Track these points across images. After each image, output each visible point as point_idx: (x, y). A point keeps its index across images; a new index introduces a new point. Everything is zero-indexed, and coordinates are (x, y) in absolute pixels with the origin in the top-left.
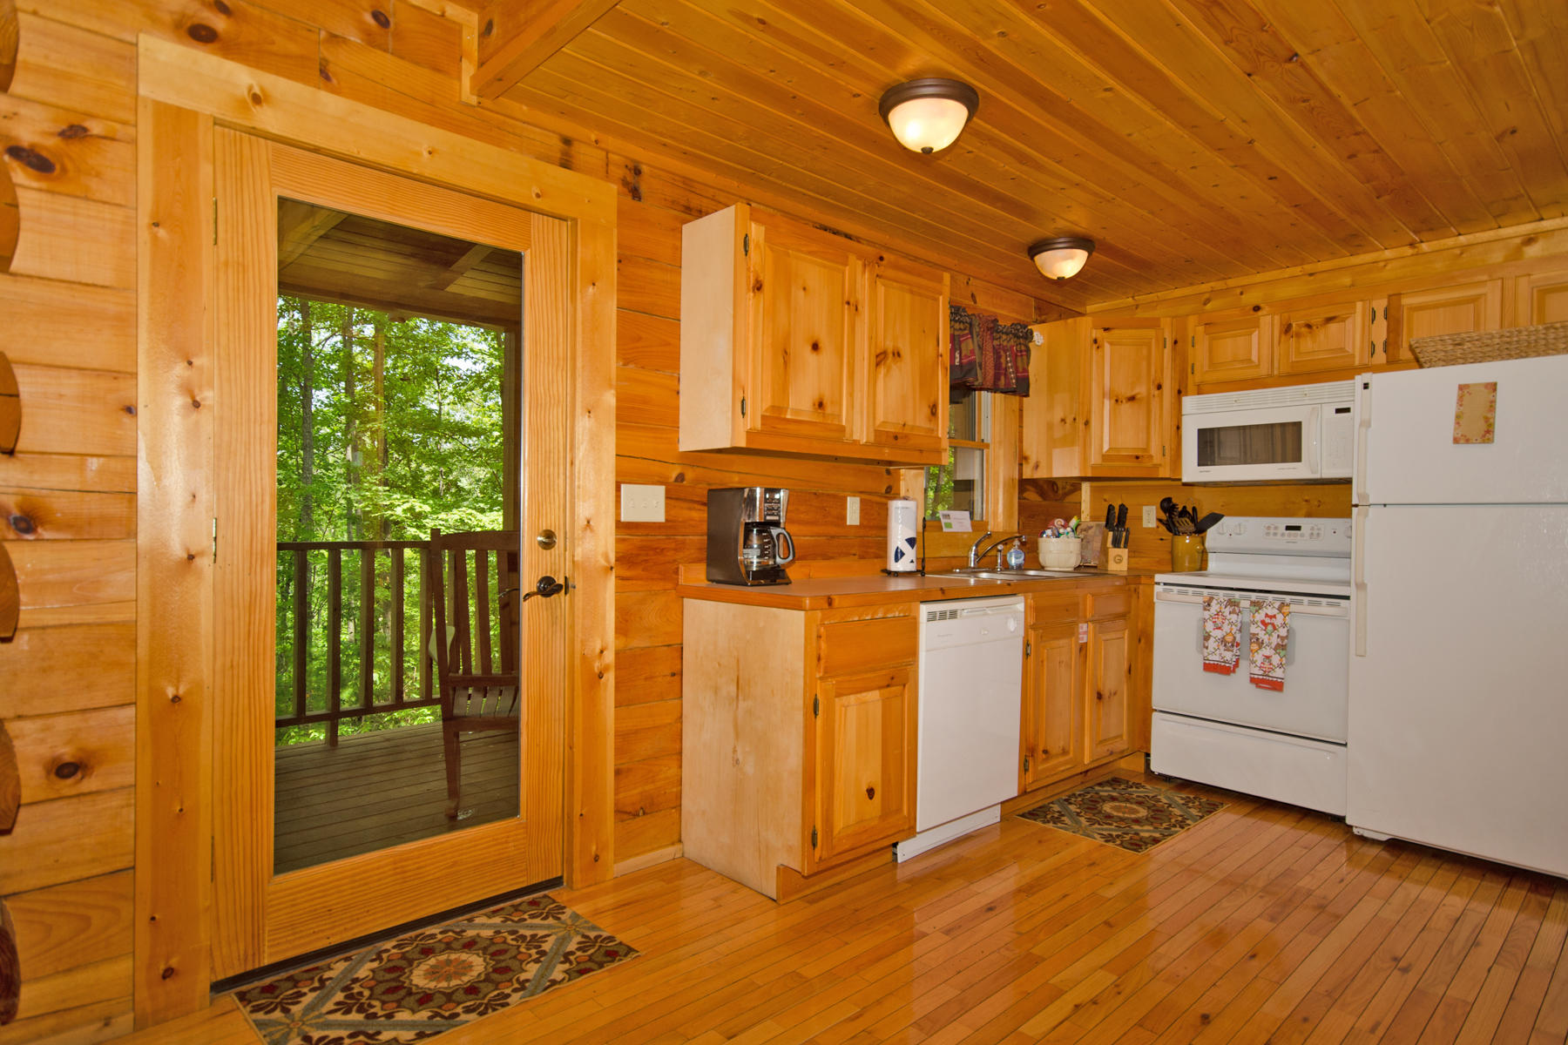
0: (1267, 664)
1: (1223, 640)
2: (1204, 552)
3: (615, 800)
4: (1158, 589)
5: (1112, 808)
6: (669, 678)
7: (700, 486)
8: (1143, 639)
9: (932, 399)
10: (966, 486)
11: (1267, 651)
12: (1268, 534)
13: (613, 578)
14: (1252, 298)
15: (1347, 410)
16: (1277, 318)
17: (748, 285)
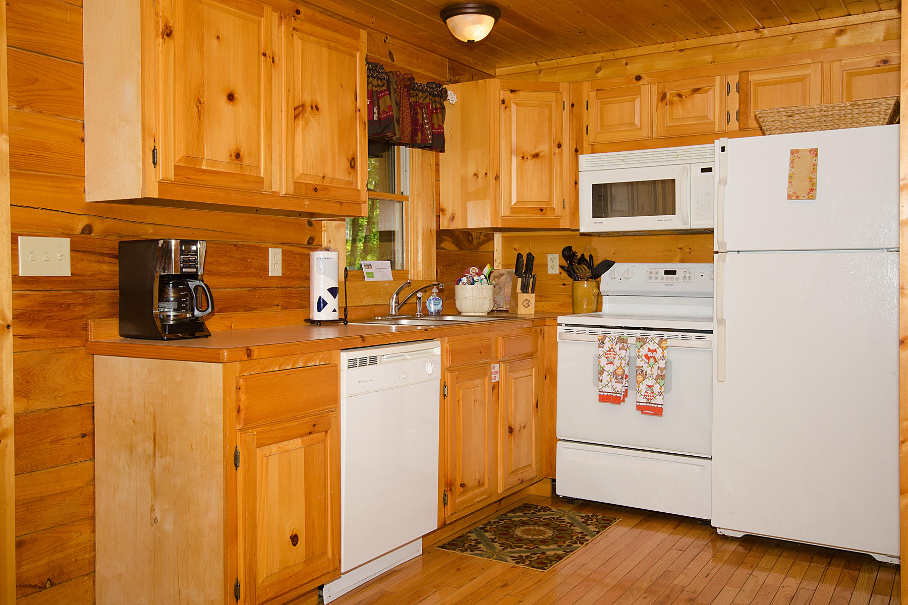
0: (650, 393)
1: (614, 374)
2: (599, 295)
3: (17, 574)
4: (560, 329)
5: (523, 532)
6: (79, 440)
7: (112, 238)
8: (549, 376)
9: (351, 153)
10: (387, 237)
11: (650, 382)
12: (650, 278)
13: (11, 335)
14: (635, 68)
15: (710, 170)
16: (654, 87)
17: (157, 31)
